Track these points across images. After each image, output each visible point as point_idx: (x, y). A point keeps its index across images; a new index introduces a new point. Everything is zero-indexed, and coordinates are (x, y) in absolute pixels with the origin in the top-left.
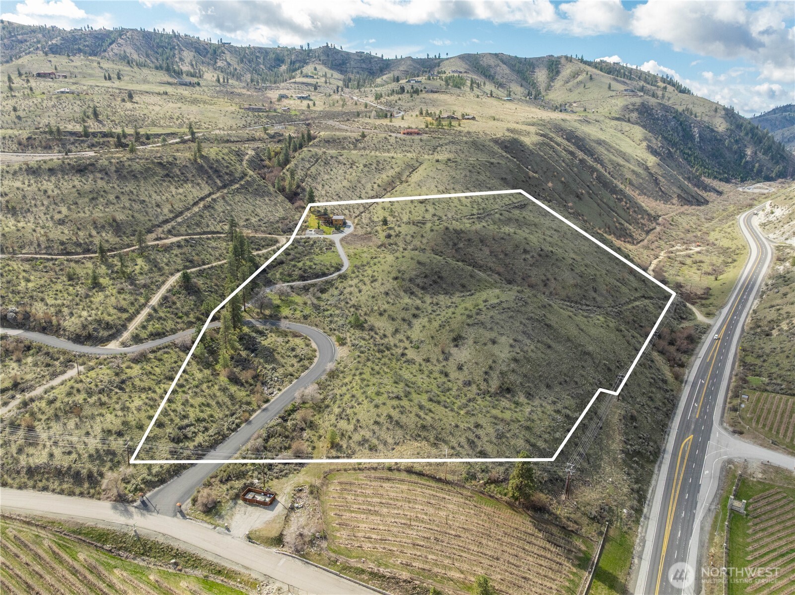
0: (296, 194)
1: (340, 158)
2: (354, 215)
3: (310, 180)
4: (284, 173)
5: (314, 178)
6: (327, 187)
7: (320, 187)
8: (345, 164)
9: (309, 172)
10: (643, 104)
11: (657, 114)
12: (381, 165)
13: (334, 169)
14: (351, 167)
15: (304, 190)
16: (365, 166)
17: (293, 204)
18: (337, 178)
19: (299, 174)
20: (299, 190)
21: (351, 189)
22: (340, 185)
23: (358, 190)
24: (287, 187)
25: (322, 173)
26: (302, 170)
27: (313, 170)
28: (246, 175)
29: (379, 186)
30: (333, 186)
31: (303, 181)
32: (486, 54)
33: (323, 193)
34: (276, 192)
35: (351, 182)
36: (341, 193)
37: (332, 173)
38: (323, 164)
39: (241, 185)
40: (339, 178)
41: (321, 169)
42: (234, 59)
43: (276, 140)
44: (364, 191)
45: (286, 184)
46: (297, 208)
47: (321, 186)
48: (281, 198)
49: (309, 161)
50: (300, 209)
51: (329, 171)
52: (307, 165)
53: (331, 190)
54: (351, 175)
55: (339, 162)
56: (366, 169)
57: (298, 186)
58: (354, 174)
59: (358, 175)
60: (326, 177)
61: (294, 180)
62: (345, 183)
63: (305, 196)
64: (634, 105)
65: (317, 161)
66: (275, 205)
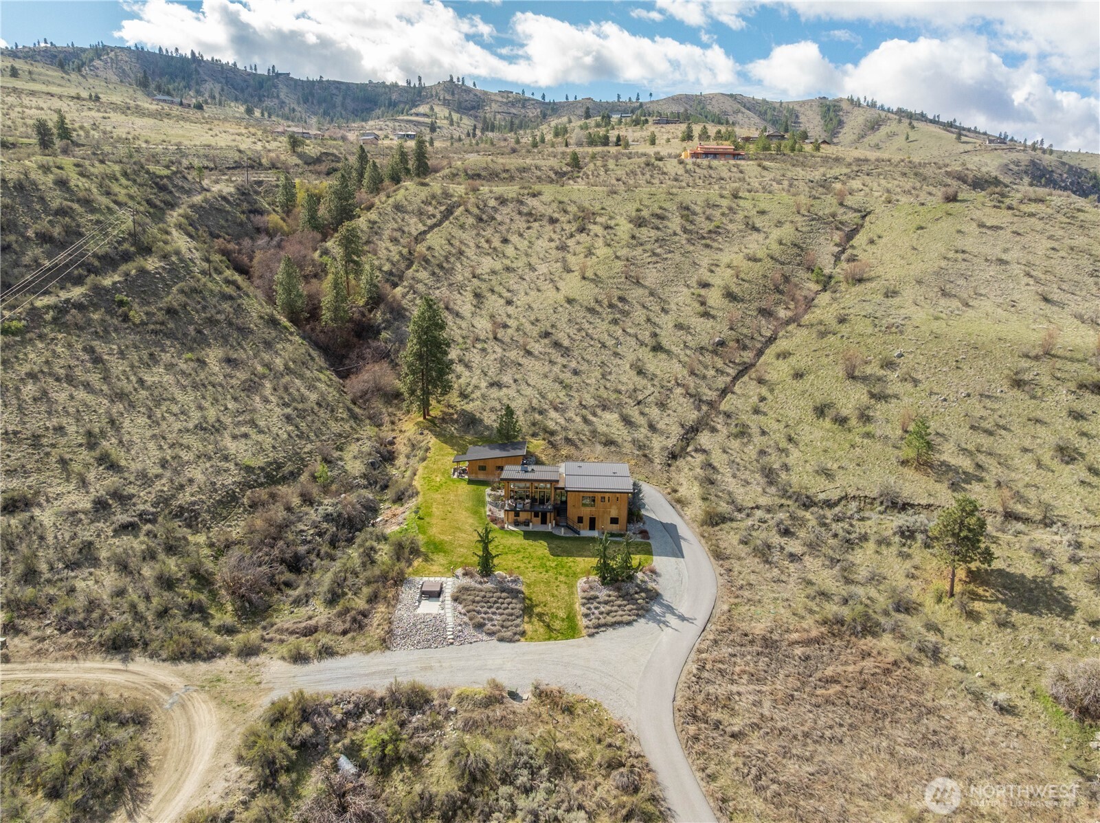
0: (363, 331)
1: (532, 202)
2: (657, 443)
3: (423, 275)
4: (326, 252)
5: (442, 270)
6: (494, 303)
7: (464, 304)
8: (553, 221)
9: (421, 248)
10: (1033, 163)
11: (1063, 181)
12: (700, 219)
13: (514, 238)
14: (582, 230)
15: (398, 313)
16: (640, 222)
17: (344, 375)
18: (532, 268)
19: (383, 253)
20: (378, 316)
21: (606, 312)
22: (551, 293)
23: (639, 315)
24: (327, 300)
25: (470, 252)
26: (394, 240)
27: (436, 240)
28: (146, 250)
29: (730, 296)
30: (521, 300)
31: (394, 278)
32: (716, 94)
33: (483, 325)
34: (273, 322)
35: (597, 280)
36: (562, 324)
37: (510, 251)
38: (471, 220)
39: (97, 289)
40: (542, 269)
41: (468, 236)
42: (292, 96)
43: (323, 167)
44: (666, 322)
45: (325, 289)
46: (362, 398)
47: (469, 296)
48: (293, 346)
49: (421, 213)
50: (378, 405)
51: (496, 243)
52: (414, 226)
53: (516, 317)
54: (590, 253)
55: (531, 216)
56: (645, 233)
57: (376, 300)
58: (602, 251)
59: (623, 252)
60: (487, 263)
61: (358, 272)
62: (572, 285)
63: (402, 341)
64: (1017, 164)
65: (449, 212)
66: (251, 387)
